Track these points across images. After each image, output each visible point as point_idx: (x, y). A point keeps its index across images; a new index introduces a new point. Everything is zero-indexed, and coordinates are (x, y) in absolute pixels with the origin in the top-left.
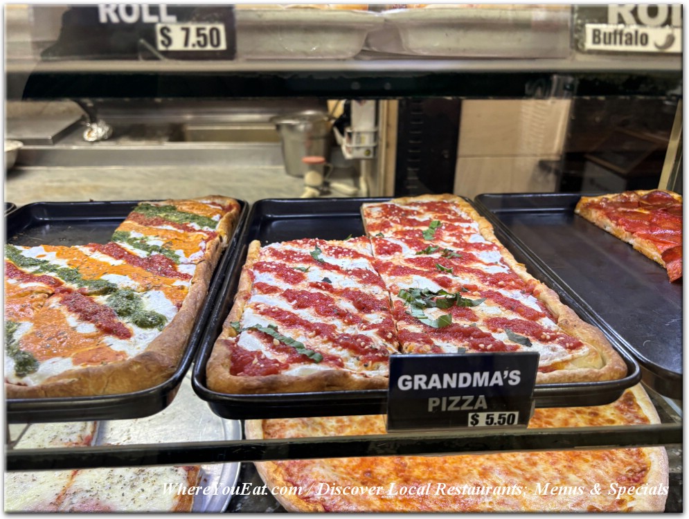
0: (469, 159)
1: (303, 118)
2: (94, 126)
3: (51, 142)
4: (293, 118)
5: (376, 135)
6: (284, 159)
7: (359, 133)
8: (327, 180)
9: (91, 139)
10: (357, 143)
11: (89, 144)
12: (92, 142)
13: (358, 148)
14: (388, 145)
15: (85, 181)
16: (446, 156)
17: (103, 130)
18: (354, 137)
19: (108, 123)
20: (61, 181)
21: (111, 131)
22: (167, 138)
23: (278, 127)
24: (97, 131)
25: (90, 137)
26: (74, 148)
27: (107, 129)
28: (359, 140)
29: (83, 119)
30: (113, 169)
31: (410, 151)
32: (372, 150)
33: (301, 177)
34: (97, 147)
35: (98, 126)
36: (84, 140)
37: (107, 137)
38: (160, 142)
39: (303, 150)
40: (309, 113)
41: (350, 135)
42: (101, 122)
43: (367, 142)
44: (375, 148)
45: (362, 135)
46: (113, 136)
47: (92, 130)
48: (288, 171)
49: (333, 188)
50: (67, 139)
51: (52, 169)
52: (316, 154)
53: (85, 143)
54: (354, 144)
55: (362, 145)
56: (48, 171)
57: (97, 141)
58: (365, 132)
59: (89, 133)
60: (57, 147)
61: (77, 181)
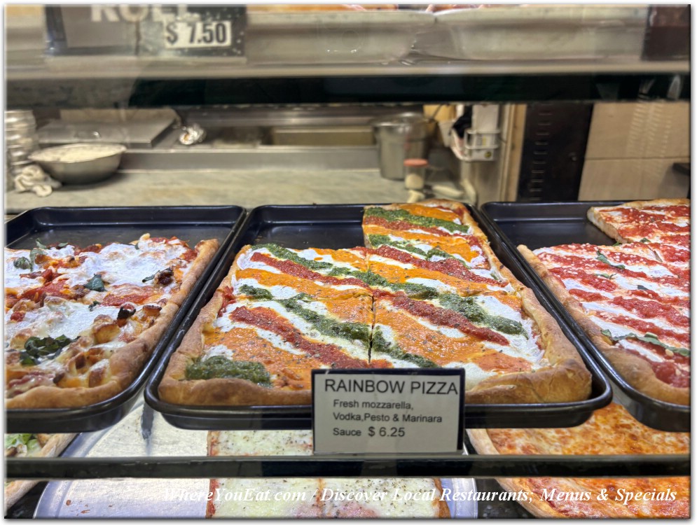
0: (598, 161)
1: (401, 120)
2: (190, 130)
3: (150, 145)
4: (390, 120)
5: (499, 137)
6: (379, 162)
7: (479, 135)
8: (429, 183)
9: (187, 143)
10: (477, 144)
11: (185, 147)
12: (189, 146)
13: (478, 150)
14: (513, 147)
15: (186, 185)
16: (574, 159)
17: (198, 134)
18: (475, 140)
19: (202, 127)
20: (163, 184)
21: (205, 135)
22: (259, 142)
23: (376, 130)
24: (194, 134)
25: (187, 140)
26: (172, 151)
27: (201, 132)
28: (481, 142)
29: (175, 122)
30: (208, 172)
31: (536, 153)
32: (492, 152)
33: (402, 180)
34: (193, 150)
35: (194, 130)
36: (180, 144)
37: (201, 140)
38: (254, 146)
39: (400, 153)
40: (408, 115)
41: (469, 137)
42: (195, 126)
43: (489, 144)
44: (498, 150)
45: (484, 137)
46: (207, 139)
47: (188, 133)
48: (383, 174)
49: (436, 191)
50: (164, 143)
51: (151, 172)
52: (415, 157)
53: (180, 147)
54: (474, 146)
55: (483, 147)
56: (148, 174)
57: (193, 144)
58: (487, 134)
59: (185, 136)
60: (157, 150)
61: (179, 184)
